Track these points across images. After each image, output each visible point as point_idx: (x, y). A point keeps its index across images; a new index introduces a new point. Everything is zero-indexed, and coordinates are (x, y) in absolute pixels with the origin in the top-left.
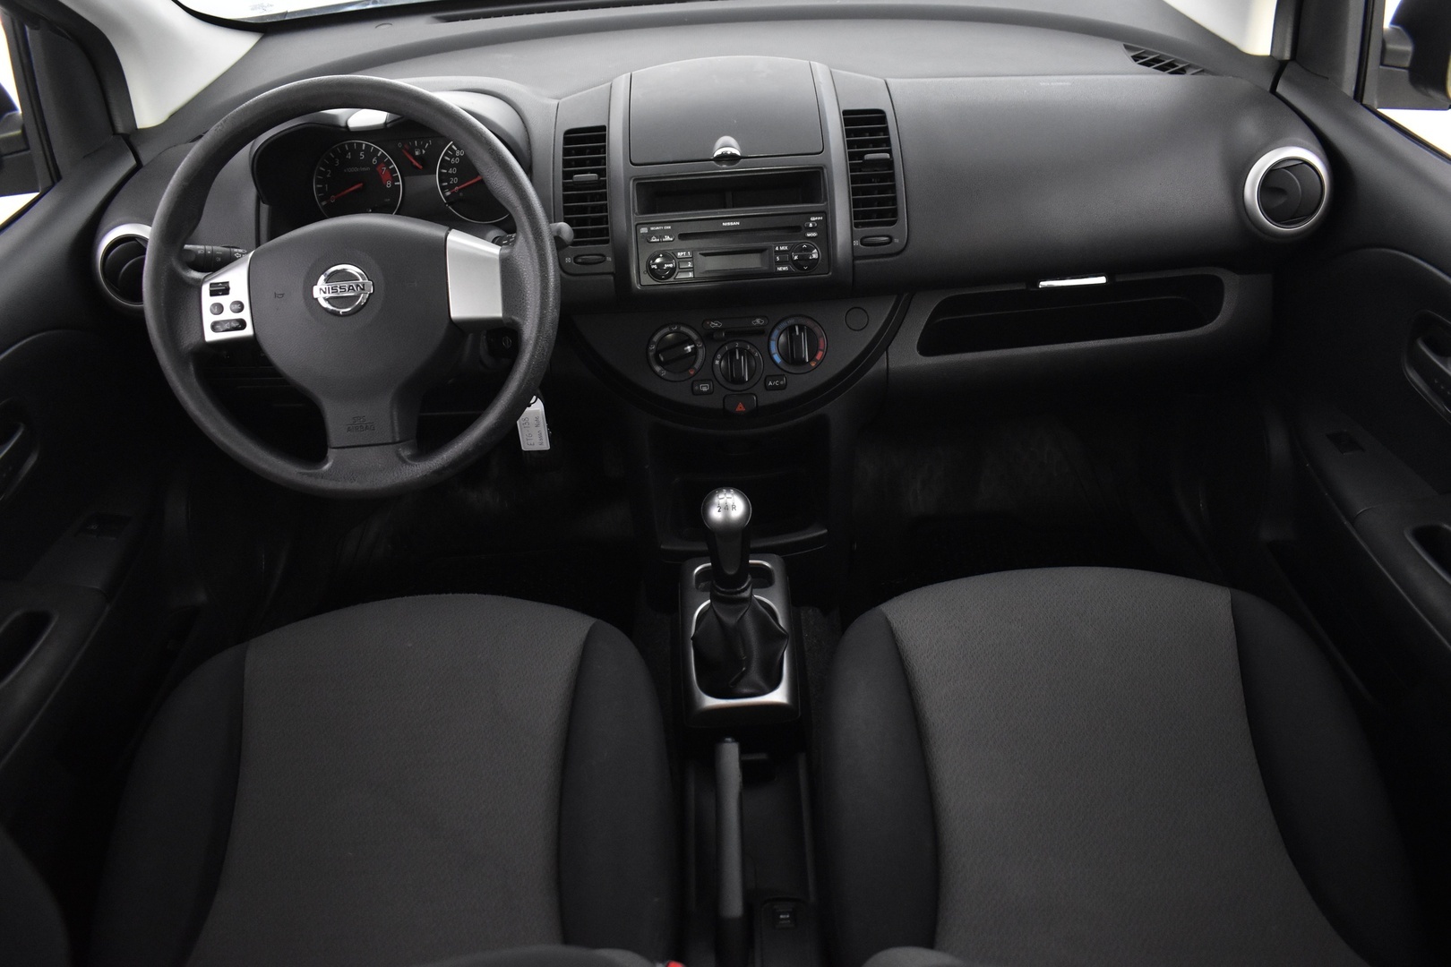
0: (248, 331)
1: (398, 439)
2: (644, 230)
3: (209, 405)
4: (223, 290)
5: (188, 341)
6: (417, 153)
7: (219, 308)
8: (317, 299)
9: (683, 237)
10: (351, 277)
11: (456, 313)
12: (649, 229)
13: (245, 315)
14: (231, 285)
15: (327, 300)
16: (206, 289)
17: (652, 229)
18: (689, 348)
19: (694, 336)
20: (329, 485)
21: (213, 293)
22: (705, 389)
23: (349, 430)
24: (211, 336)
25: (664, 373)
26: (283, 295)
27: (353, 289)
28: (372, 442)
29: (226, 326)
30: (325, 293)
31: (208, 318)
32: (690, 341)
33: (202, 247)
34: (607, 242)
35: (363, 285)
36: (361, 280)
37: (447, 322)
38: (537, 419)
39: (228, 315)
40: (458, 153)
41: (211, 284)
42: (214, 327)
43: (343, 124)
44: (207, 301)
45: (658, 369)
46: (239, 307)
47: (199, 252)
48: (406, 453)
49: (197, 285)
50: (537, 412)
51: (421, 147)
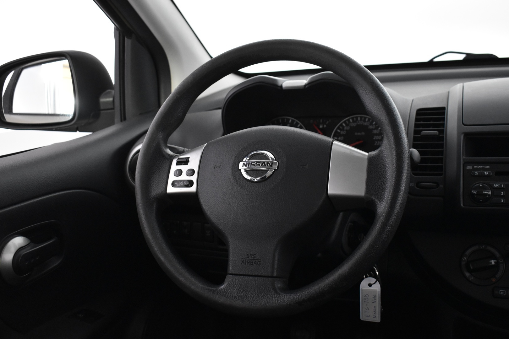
0: (193, 189)
1: (275, 275)
2: (469, 167)
3: (159, 234)
4: (186, 162)
5: (156, 191)
6: (321, 127)
7: (180, 172)
8: (240, 170)
9: (498, 174)
10: (266, 157)
11: (331, 191)
12: (473, 167)
13: (194, 178)
14: (190, 160)
15: (247, 171)
16: (175, 161)
17: (476, 167)
18: (493, 262)
19: (497, 254)
20: (221, 299)
21: (178, 163)
22: (503, 294)
23: (243, 262)
24: (170, 189)
25: (472, 278)
26: (219, 166)
27: (265, 165)
28: (257, 274)
29: (181, 184)
30: (246, 166)
31: (172, 178)
32: (494, 257)
33: (183, 148)
34: (441, 175)
35: (272, 163)
36: (271, 160)
37: (324, 196)
38: (375, 296)
39: (184, 177)
40: (346, 128)
41: (179, 159)
42: (174, 184)
43: (280, 84)
44: (174, 167)
45: (467, 274)
46: (191, 172)
47: (180, 150)
48: (278, 285)
49: (171, 158)
50: (375, 291)
51: (324, 123)
